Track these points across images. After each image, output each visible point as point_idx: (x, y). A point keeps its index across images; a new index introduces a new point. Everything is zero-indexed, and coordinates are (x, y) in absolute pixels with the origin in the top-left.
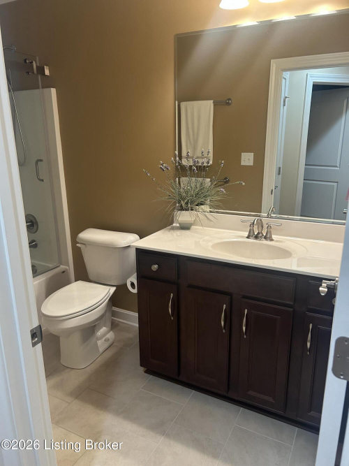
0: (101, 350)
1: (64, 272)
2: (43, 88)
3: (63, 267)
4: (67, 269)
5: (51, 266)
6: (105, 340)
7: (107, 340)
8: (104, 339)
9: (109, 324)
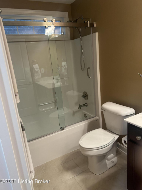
0: (108, 167)
1: (97, 120)
2: (92, 33)
3: (97, 118)
4: (98, 119)
5: (92, 116)
6: (112, 162)
7: (113, 162)
8: (111, 160)
9: (115, 152)
